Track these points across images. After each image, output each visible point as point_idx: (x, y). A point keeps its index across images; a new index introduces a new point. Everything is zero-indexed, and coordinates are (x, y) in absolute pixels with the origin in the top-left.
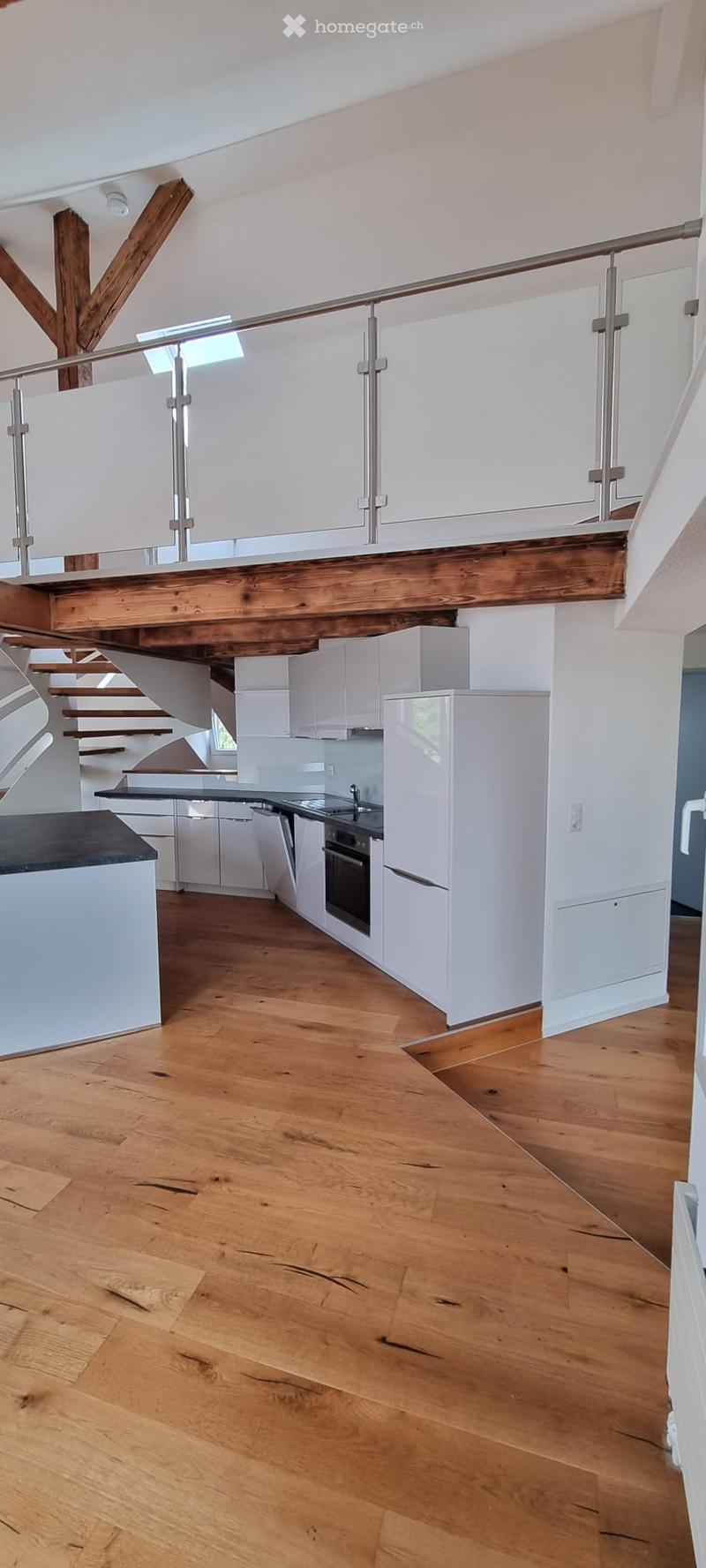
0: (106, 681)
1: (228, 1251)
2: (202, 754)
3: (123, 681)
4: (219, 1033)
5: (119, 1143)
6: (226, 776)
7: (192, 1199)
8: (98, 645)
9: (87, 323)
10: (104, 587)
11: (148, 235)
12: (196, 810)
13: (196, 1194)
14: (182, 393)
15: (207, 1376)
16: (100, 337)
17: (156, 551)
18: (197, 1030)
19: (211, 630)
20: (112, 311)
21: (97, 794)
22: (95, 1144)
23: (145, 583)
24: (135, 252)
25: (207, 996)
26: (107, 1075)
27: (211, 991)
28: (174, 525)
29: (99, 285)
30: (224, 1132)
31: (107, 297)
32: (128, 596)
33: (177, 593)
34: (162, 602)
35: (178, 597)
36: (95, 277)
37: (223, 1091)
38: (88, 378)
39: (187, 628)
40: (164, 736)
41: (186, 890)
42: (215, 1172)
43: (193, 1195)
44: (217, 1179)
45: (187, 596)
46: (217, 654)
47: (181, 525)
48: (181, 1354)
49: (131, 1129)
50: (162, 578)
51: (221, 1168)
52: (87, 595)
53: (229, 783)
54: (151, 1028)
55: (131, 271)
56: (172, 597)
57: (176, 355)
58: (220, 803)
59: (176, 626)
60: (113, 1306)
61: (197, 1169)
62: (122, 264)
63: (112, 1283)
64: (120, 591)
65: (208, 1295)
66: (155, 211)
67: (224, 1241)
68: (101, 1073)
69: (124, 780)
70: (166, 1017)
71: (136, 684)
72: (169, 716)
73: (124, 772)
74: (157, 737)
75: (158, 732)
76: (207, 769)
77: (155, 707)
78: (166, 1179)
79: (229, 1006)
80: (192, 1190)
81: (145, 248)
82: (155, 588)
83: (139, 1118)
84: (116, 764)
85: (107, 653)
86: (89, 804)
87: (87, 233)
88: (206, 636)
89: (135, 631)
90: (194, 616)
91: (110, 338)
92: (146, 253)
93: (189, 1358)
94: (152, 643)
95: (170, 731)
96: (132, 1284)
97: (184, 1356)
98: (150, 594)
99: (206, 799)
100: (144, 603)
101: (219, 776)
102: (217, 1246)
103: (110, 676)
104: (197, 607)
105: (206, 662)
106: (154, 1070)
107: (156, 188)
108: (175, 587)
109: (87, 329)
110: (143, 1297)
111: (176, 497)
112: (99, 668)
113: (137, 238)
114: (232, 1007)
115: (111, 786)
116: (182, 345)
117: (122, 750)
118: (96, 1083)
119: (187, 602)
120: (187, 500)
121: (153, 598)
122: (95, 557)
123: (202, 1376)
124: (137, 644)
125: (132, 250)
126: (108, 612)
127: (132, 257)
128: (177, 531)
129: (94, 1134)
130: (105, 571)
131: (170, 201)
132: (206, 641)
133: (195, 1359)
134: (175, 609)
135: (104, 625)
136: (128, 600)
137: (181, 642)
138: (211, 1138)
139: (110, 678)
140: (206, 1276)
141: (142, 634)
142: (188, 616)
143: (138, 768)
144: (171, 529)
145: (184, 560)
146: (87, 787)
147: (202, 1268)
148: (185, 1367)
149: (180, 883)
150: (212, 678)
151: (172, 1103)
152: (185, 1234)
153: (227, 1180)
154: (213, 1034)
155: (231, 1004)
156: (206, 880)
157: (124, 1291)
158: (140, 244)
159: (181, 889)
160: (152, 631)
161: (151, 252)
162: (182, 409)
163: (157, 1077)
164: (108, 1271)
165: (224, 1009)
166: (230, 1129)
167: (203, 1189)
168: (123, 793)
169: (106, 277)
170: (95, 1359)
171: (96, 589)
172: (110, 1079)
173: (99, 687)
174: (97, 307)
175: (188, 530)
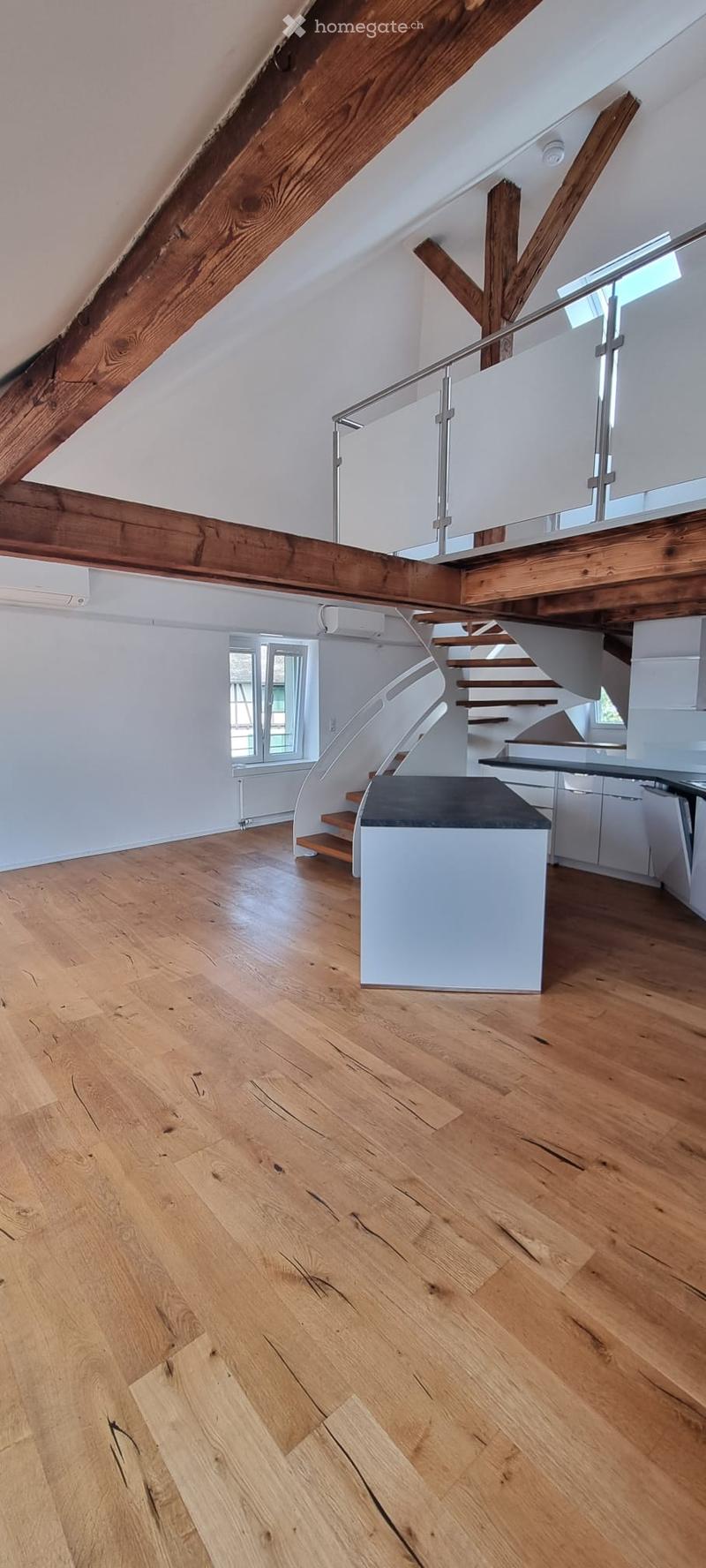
0: (496, 652)
1: (620, 1241)
2: (580, 726)
3: (516, 651)
4: (601, 1016)
5: (504, 1094)
6: (607, 750)
7: (580, 1173)
8: (497, 617)
9: (513, 291)
10: (515, 557)
11: (583, 175)
12: (573, 783)
13: (583, 1170)
14: (614, 336)
15: (601, 1354)
16: (524, 303)
17: (559, 516)
18: (576, 1007)
19: (618, 592)
20: (539, 270)
21: (481, 762)
22: (483, 1087)
23: (555, 550)
24: (568, 198)
25: (586, 975)
26: (491, 1027)
27: (592, 972)
28: (592, 483)
29: (527, 249)
30: (609, 1118)
31: (534, 258)
32: (535, 564)
33: (589, 556)
34: (571, 567)
35: (589, 559)
36: (523, 244)
37: (610, 1078)
38: (509, 349)
39: (587, 593)
40: (548, 707)
41: (560, 864)
42: (602, 1155)
43: (579, 1170)
44: (604, 1164)
45: (600, 557)
46: (616, 619)
47: (601, 482)
48: (574, 1320)
49: (516, 1085)
50: (573, 542)
51: (610, 1154)
52: (495, 568)
53: (611, 757)
54: (531, 993)
55: (561, 220)
56: (582, 561)
57: (610, 295)
58: (607, 778)
59: (578, 592)
60: (503, 1241)
61: (582, 1145)
62: (554, 215)
63: (504, 1221)
64: (529, 560)
65: (598, 1275)
66: (595, 142)
67: (614, 1228)
68: (484, 1023)
69: (504, 751)
70: (546, 986)
71: (529, 654)
72: (560, 687)
73: (507, 741)
74: (542, 708)
75: (542, 703)
76: (584, 741)
77: (547, 678)
78: (552, 1144)
79: (611, 992)
80: (577, 1164)
81: (578, 190)
82: (566, 552)
83: (522, 1077)
84: (499, 734)
85: (502, 624)
86: (474, 771)
87: (519, 198)
88: (610, 600)
89: (535, 600)
90: (605, 578)
91: (534, 301)
92: (579, 195)
93: (581, 1327)
94: (551, 611)
95: (555, 702)
96: (522, 1231)
97: (576, 1322)
98: (561, 560)
99: (591, 773)
100: (553, 570)
101: (598, 750)
102: (607, 1231)
103: (500, 647)
104: (610, 568)
105: (600, 629)
106: (533, 1034)
107: (599, 114)
108: (583, 550)
109: (511, 298)
110: (534, 1247)
111: (597, 456)
112: (491, 639)
113: (572, 181)
114: (614, 993)
115: (493, 755)
116: (617, 283)
117: (504, 720)
118: (481, 1031)
119: (599, 564)
120: (610, 457)
121: (562, 564)
122: (502, 529)
123: (595, 1351)
124: (534, 613)
125: (566, 196)
126: (515, 583)
127: (565, 204)
128: (595, 489)
129: (481, 1077)
130: (512, 542)
131: (614, 124)
132: (608, 605)
133: (588, 1331)
134: (586, 572)
135: (510, 596)
136: (535, 568)
137: (581, 608)
138: (598, 1120)
139: (500, 649)
140: (595, 1255)
141: (541, 603)
142: (599, 579)
143: (520, 739)
144: (589, 487)
145: (601, 520)
146: (473, 755)
147: (591, 1245)
148: (578, 1334)
149: (555, 856)
150: (605, 648)
151: (554, 1073)
152: (573, 1205)
153: (616, 1169)
154: (595, 1016)
155: (614, 990)
156: (583, 857)
157: (513, 1233)
158: (575, 186)
159: (556, 862)
160: (552, 598)
161: (585, 192)
162: (613, 353)
163: (536, 1041)
164: (501, 1209)
165: (607, 993)
166: (615, 1117)
167: (590, 1168)
168: (503, 762)
169: (536, 237)
170: (490, 1282)
171: (505, 561)
172: (495, 1032)
173: (488, 658)
174: (524, 271)
175: (608, 486)
